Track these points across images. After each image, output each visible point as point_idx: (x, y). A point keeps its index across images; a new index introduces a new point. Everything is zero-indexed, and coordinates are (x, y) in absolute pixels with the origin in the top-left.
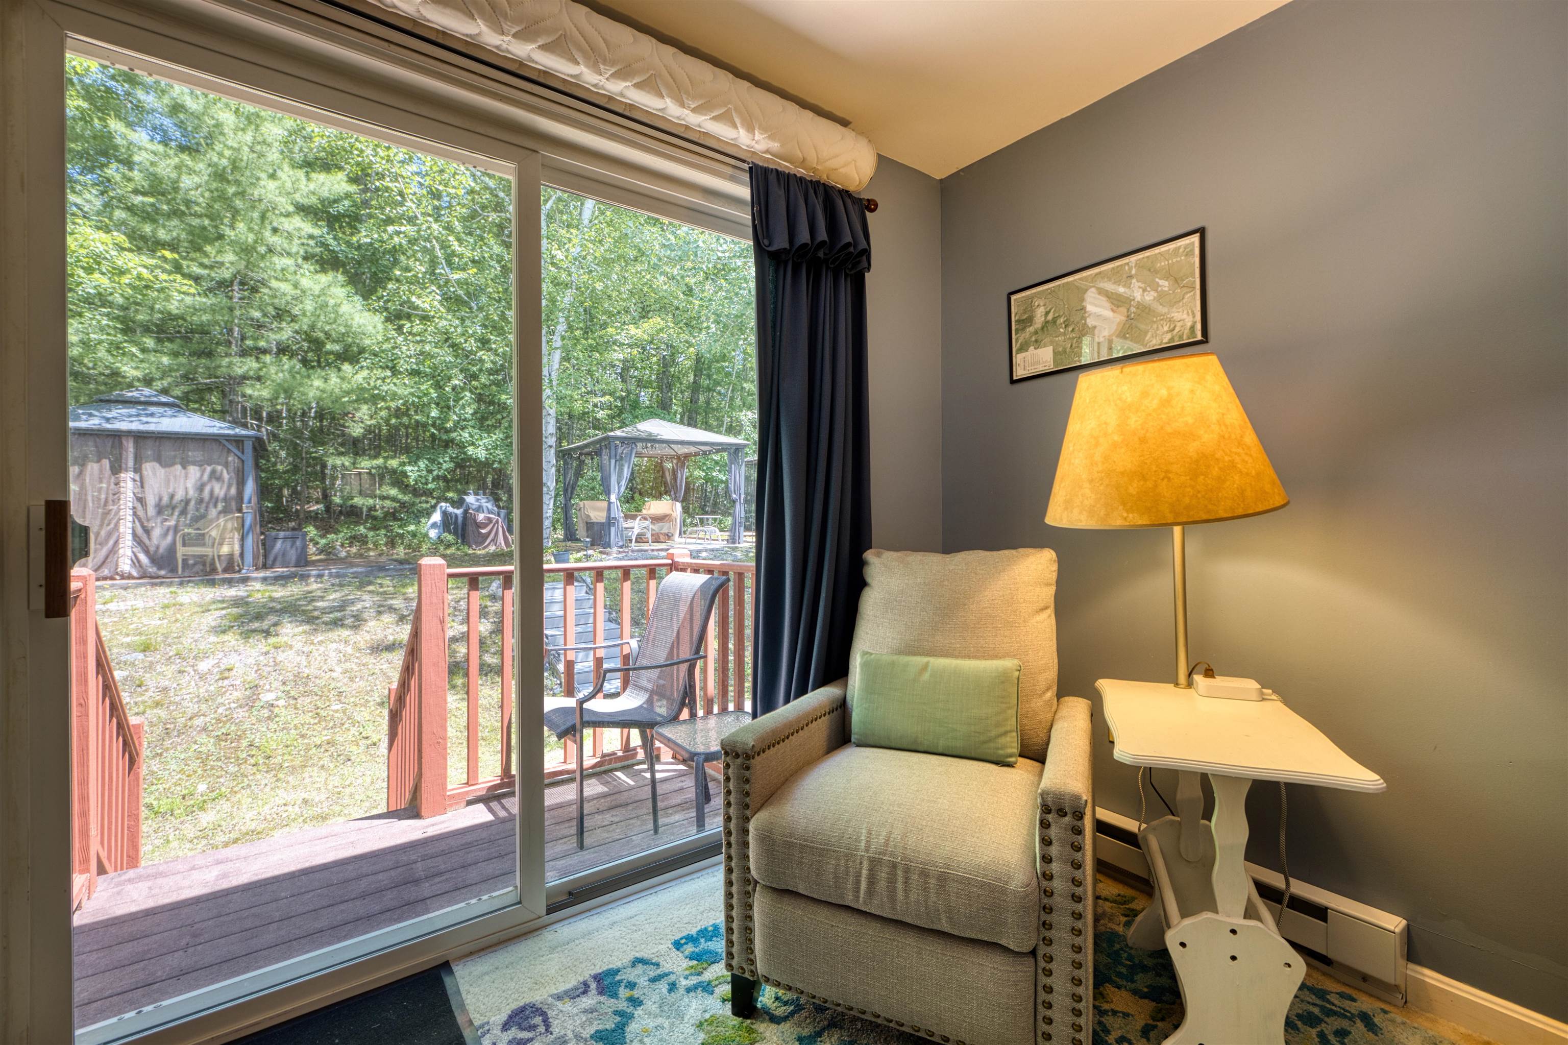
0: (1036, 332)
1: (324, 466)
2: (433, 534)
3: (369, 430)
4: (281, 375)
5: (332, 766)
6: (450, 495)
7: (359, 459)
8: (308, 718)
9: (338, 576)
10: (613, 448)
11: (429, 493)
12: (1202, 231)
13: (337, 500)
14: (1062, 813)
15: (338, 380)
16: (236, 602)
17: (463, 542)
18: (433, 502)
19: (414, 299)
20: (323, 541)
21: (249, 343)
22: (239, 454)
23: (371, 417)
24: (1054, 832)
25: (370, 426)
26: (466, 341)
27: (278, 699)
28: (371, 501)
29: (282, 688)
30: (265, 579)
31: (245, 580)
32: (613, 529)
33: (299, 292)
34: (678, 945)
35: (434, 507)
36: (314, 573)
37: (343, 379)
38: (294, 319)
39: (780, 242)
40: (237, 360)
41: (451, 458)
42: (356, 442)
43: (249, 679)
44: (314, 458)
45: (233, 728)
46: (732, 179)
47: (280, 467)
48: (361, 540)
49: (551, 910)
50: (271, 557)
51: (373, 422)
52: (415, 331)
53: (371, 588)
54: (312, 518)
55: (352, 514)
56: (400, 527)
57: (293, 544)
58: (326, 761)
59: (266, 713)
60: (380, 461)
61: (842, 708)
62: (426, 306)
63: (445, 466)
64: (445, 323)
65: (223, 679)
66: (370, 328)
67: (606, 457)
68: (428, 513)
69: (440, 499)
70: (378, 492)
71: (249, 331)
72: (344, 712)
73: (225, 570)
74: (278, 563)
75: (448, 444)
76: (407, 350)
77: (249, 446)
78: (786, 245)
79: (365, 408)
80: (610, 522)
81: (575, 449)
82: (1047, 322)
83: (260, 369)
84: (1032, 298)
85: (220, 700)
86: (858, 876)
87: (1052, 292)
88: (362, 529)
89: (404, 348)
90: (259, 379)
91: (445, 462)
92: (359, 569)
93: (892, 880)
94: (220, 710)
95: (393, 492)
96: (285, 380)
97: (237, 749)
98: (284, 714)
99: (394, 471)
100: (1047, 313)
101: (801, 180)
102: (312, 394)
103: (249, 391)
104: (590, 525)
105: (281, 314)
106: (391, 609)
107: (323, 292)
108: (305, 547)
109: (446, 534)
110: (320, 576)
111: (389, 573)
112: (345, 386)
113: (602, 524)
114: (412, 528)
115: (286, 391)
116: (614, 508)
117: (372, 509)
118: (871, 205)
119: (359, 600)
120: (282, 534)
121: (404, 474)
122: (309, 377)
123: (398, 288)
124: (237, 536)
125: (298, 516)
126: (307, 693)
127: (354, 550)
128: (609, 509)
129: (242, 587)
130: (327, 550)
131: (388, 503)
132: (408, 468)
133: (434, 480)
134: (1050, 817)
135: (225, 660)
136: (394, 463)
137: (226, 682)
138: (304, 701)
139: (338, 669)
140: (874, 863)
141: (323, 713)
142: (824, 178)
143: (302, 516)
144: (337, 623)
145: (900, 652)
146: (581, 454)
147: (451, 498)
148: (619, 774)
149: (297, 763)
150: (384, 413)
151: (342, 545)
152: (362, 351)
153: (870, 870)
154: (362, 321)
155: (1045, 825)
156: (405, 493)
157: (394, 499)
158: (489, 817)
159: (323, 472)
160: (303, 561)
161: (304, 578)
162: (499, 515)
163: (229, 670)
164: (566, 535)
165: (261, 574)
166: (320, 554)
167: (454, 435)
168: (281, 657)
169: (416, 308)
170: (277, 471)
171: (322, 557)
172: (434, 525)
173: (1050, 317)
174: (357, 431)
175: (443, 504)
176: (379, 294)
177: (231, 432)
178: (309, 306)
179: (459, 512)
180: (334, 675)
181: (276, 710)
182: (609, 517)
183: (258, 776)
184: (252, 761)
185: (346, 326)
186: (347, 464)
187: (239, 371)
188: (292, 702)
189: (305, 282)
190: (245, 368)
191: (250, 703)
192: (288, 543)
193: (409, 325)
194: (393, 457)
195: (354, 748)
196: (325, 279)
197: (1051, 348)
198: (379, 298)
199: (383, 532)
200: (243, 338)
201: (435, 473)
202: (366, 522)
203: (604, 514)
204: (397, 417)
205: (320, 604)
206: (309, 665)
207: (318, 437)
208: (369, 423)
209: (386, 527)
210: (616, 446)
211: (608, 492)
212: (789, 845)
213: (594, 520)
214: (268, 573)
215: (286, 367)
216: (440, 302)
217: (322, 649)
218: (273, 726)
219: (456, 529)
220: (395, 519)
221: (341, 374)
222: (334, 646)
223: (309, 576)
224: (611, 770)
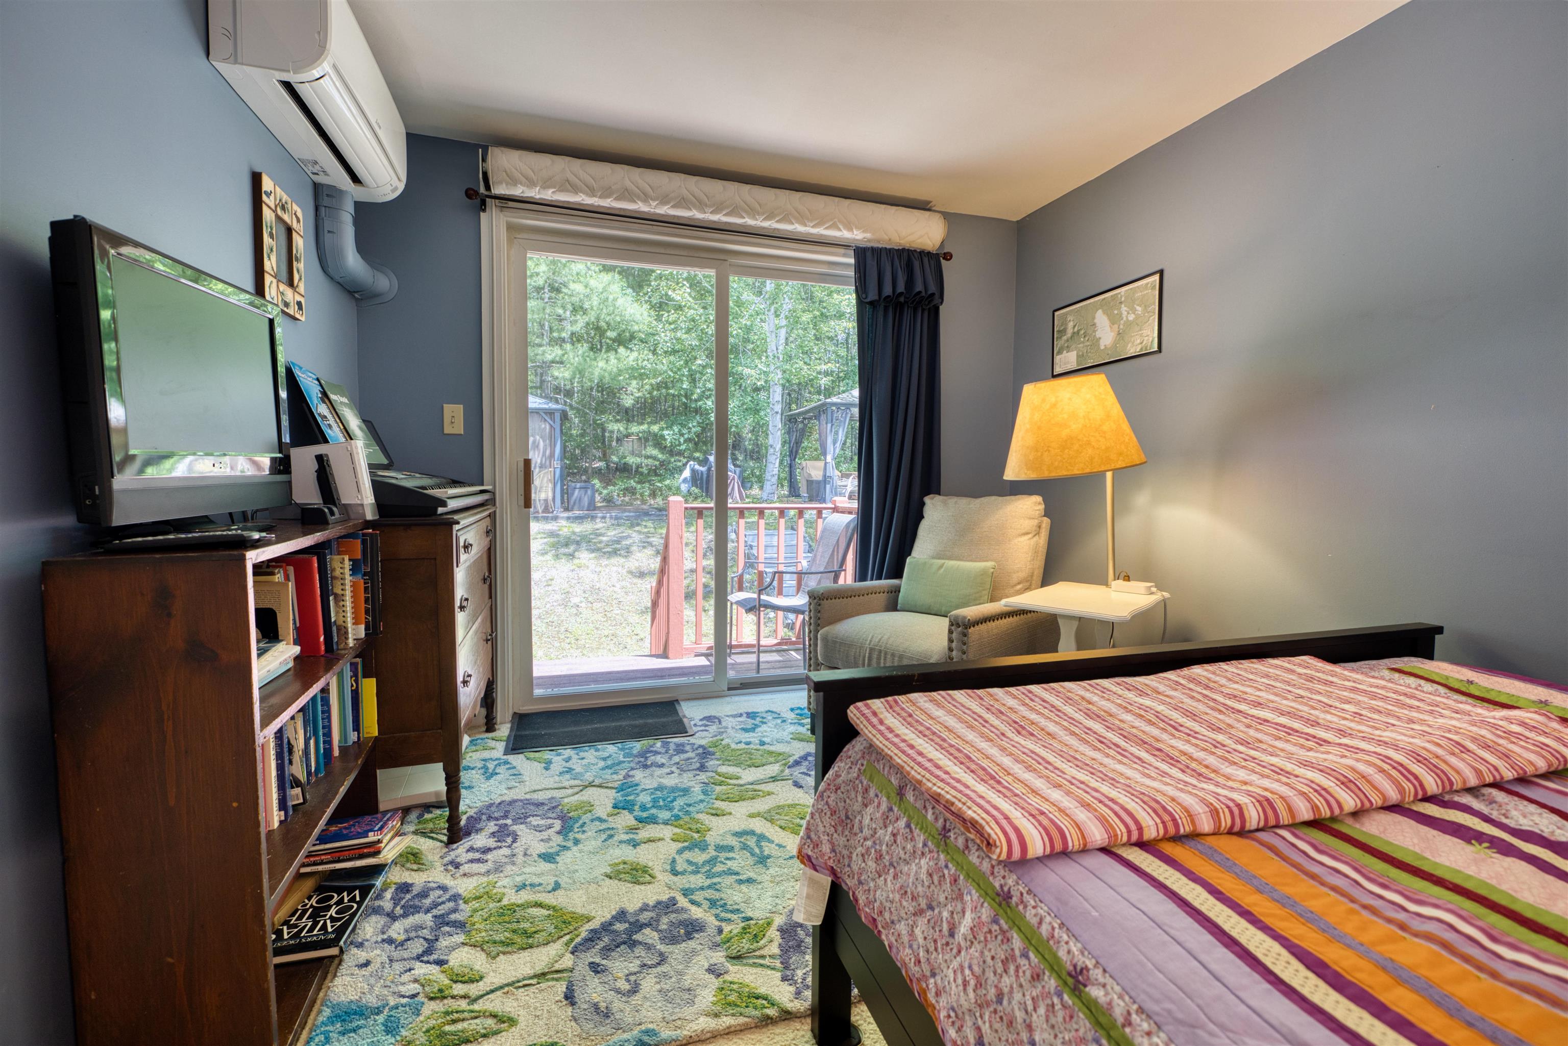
0: (1068, 341)
1: (604, 430)
2: (684, 487)
3: (637, 400)
4: (577, 359)
5: (615, 650)
6: (697, 455)
7: (630, 425)
8: (599, 617)
9: (617, 518)
10: (829, 414)
11: (680, 453)
12: (1161, 273)
13: (615, 459)
14: (958, 626)
15: (616, 361)
16: (552, 534)
17: (707, 496)
18: (685, 460)
19: (670, 293)
20: (605, 492)
21: (555, 334)
22: (552, 423)
23: (639, 390)
24: (954, 635)
25: (638, 398)
26: (708, 326)
27: (581, 602)
28: (639, 460)
29: (584, 595)
30: (568, 518)
31: (555, 518)
32: (828, 487)
33: (588, 290)
34: (792, 710)
35: (685, 465)
36: (600, 515)
37: (619, 359)
38: (585, 312)
39: (872, 296)
40: (548, 349)
41: (698, 423)
42: (627, 411)
43: (563, 587)
44: (598, 425)
45: (556, 618)
46: (845, 255)
47: (574, 432)
48: (631, 491)
49: (729, 689)
50: (572, 502)
51: (640, 394)
52: (670, 320)
53: (637, 528)
54: (598, 472)
55: (624, 470)
56: (660, 481)
57: (586, 492)
58: (612, 646)
59: (574, 611)
60: (644, 427)
61: (897, 590)
62: (679, 298)
63: (694, 430)
64: (692, 312)
65: (549, 585)
66: (638, 316)
67: (824, 423)
68: (680, 470)
69: (691, 458)
70: (644, 452)
71: (555, 325)
72: (622, 615)
73: (543, 512)
74: (576, 507)
75: (697, 411)
76: (665, 338)
77: (557, 416)
78: (876, 298)
79: (634, 382)
80: (826, 479)
81: (799, 414)
82: (1074, 333)
83: (563, 355)
84: (1066, 314)
85: (547, 600)
86: (864, 657)
87: (1078, 311)
88: (632, 483)
89: (663, 334)
90: (562, 363)
91: (694, 427)
92: (632, 514)
93: (879, 659)
94: (548, 606)
95: (655, 452)
96: (579, 363)
97: (558, 632)
98: (586, 613)
99: (655, 435)
100: (1074, 326)
101: (889, 251)
102: (597, 372)
103: (556, 374)
104: (810, 483)
105: (578, 309)
106: (650, 544)
107: (605, 290)
108: (593, 497)
109: (694, 488)
110: (604, 518)
111: (652, 518)
112: (621, 366)
113: (818, 482)
114: (667, 482)
115: (580, 373)
116: (830, 467)
117: (639, 466)
118: (948, 256)
119: (629, 537)
120: (578, 485)
121: (663, 437)
122: (595, 359)
123: (659, 285)
124: (550, 485)
125: (587, 472)
126: (600, 600)
127: (627, 499)
128: (825, 469)
129: (554, 523)
130: (609, 500)
131: (650, 461)
132: (666, 432)
133: (685, 441)
134: (953, 628)
135: (548, 573)
136: (655, 428)
137: (550, 588)
138: (597, 605)
139: (618, 586)
140: (871, 650)
141: (609, 615)
142: (907, 246)
143: (590, 471)
144: (615, 553)
145: (933, 558)
146: (804, 419)
147: (698, 458)
148: (792, 652)
149: (594, 646)
150: (647, 387)
151: (618, 495)
152: (632, 337)
153: (870, 654)
154: (632, 311)
155: (950, 632)
156: (663, 453)
157: (655, 458)
158: (708, 663)
159: (603, 436)
160: (592, 506)
161: (593, 518)
162: (735, 473)
163: (552, 580)
164: (790, 491)
165: (566, 515)
166: (603, 502)
167: (700, 403)
168: (582, 573)
169: (673, 300)
170: (571, 435)
171: (604, 504)
172: (685, 480)
173: (1076, 329)
174: (628, 402)
175: (692, 463)
176: (645, 291)
177: (546, 406)
178: (595, 301)
179: (704, 469)
180: (615, 589)
181: (580, 610)
182: (825, 476)
183: (572, 651)
184: (568, 641)
185: (621, 316)
186: (622, 429)
187: (549, 357)
188: (590, 605)
189: (593, 283)
190: (554, 355)
191: (565, 604)
192: (583, 491)
193: (666, 315)
194: (655, 423)
195: (628, 640)
196: (606, 277)
197: (1075, 352)
198: (645, 294)
199: (647, 485)
200: (551, 330)
201: (686, 436)
202: (635, 477)
203: (821, 473)
204: (658, 390)
205: (604, 539)
206: (599, 581)
207: (601, 407)
208: (637, 395)
209: (649, 481)
210: (833, 411)
211: (824, 453)
212: (835, 642)
213: (815, 478)
214: (570, 514)
215: (580, 352)
216: (690, 294)
217: (607, 570)
218: (579, 620)
219: (701, 483)
220: (656, 475)
221: (618, 356)
222: (615, 569)
223: (596, 517)
224: (787, 650)
